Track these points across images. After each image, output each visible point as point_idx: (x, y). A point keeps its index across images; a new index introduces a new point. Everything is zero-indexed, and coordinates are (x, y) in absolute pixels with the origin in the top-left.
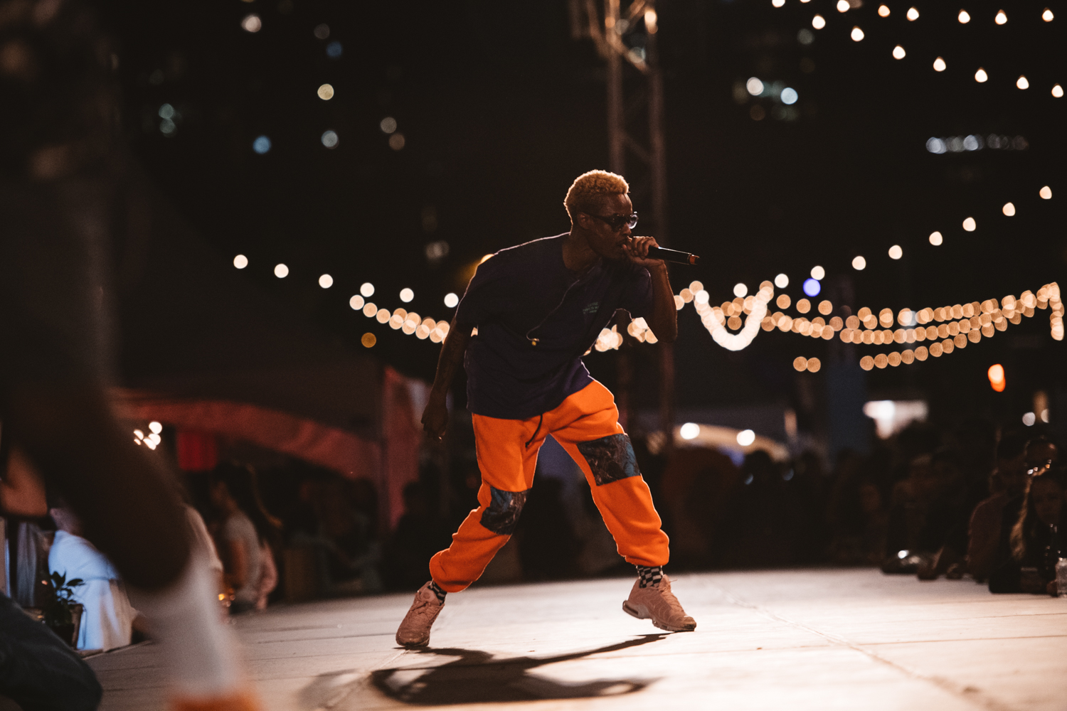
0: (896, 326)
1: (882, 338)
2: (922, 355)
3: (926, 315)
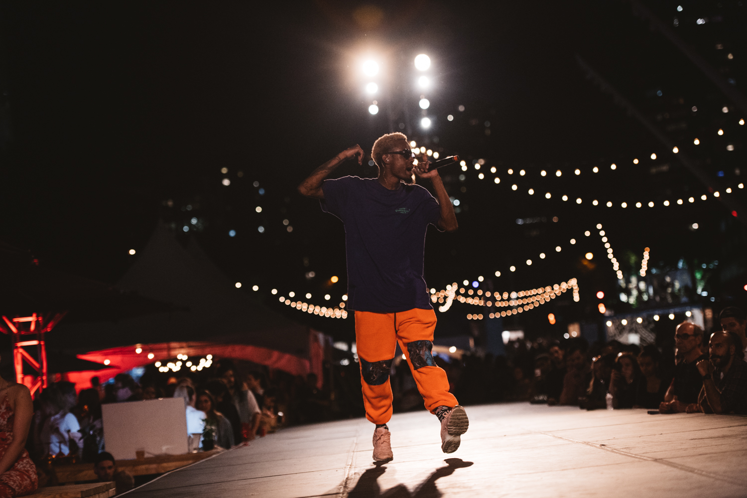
0: (509, 299)
1: (504, 304)
2: (520, 310)
3: (522, 294)
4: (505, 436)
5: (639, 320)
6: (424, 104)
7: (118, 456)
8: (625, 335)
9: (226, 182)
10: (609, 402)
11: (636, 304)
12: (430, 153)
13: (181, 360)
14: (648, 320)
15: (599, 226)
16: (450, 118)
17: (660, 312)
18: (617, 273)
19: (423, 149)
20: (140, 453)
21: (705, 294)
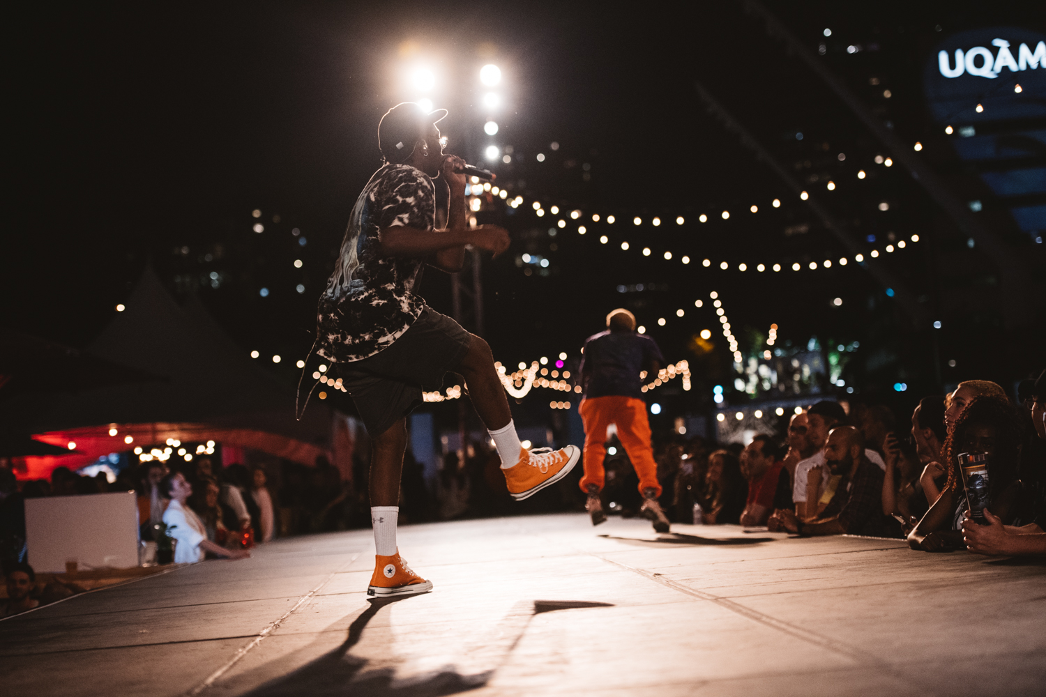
4: (543, 557)
5: (758, 414)
6: (491, 129)
7: (38, 569)
8: (740, 433)
9: (258, 228)
10: (697, 516)
11: (756, 394)
12: (495, 191)
13: (172, 447)
14: (770, 414)
15: (714, 295)
16: (541, 158)
17: (785, 404)
18: (735, 355)
19: (487, 186)
20: (71, 565)
21: (841, 383)
